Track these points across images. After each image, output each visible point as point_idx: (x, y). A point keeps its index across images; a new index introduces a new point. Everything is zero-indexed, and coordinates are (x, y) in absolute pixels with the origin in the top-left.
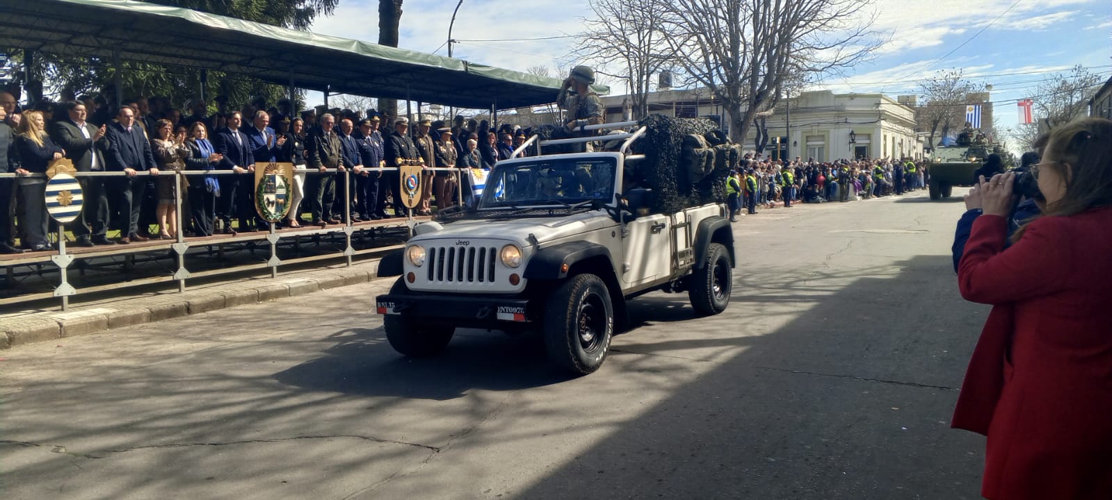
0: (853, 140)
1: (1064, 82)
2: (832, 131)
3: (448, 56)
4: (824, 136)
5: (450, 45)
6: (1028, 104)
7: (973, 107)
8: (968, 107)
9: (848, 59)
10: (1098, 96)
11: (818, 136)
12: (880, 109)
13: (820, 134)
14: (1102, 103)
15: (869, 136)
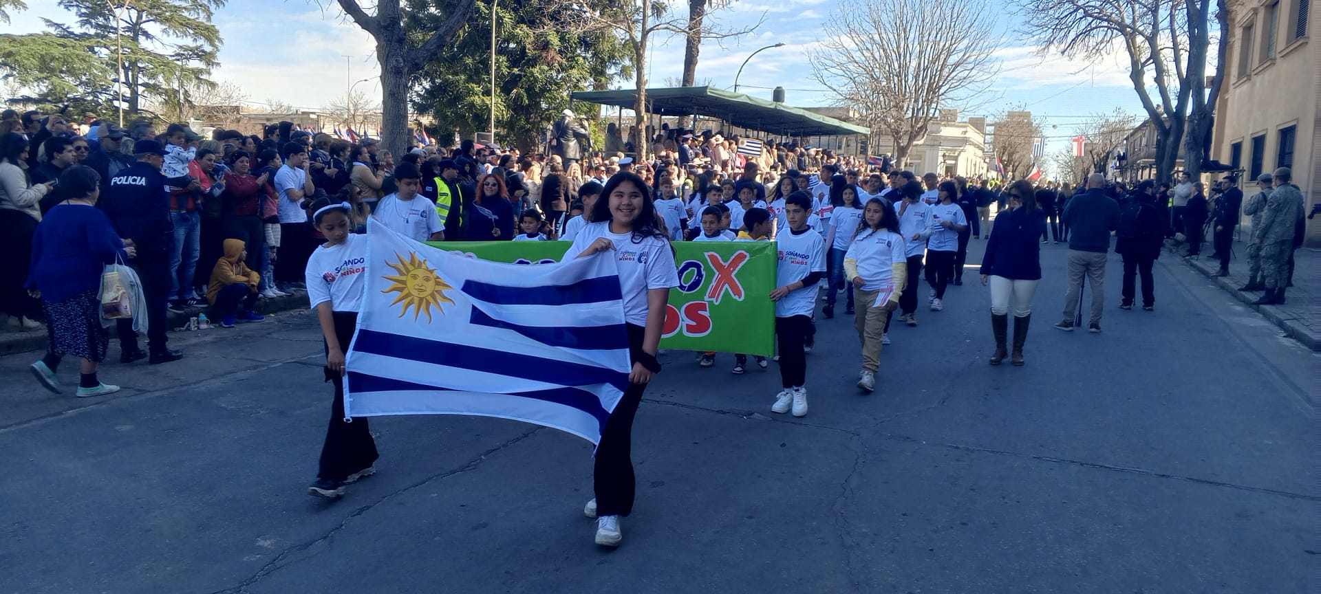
0: (945, 161)
1: (1107, 121)
2: (928, 152)
3: (733, 91)
4: (921, 156)
5: (735, 88)
6: (1081, 140)
7: (1040, 139)
8: (1036, 139)
9: (972, 108)
10: (1132, 135)
11: (916, 155)
12: (967, 135)
13: (920, 154)
14: (1135, 141)
15: (956, 158)
